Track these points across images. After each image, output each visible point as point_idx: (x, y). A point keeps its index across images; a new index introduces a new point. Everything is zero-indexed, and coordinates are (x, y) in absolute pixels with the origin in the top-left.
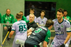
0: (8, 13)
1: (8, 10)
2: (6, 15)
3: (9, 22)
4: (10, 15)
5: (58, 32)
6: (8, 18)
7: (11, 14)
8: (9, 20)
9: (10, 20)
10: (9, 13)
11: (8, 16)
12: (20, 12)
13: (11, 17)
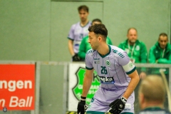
0: (131, 38)
1: (133, 31)
2: (126, 44)
3: (134, 61)
4: (137, 42)
5: (103, 77)
6: (133, 49)
7: (140, 41)
8: (134, 55)
9: (136, 53)
10: (135, 37)
11: (132, 45)
12: (161, 35)
13: (138, 48)
